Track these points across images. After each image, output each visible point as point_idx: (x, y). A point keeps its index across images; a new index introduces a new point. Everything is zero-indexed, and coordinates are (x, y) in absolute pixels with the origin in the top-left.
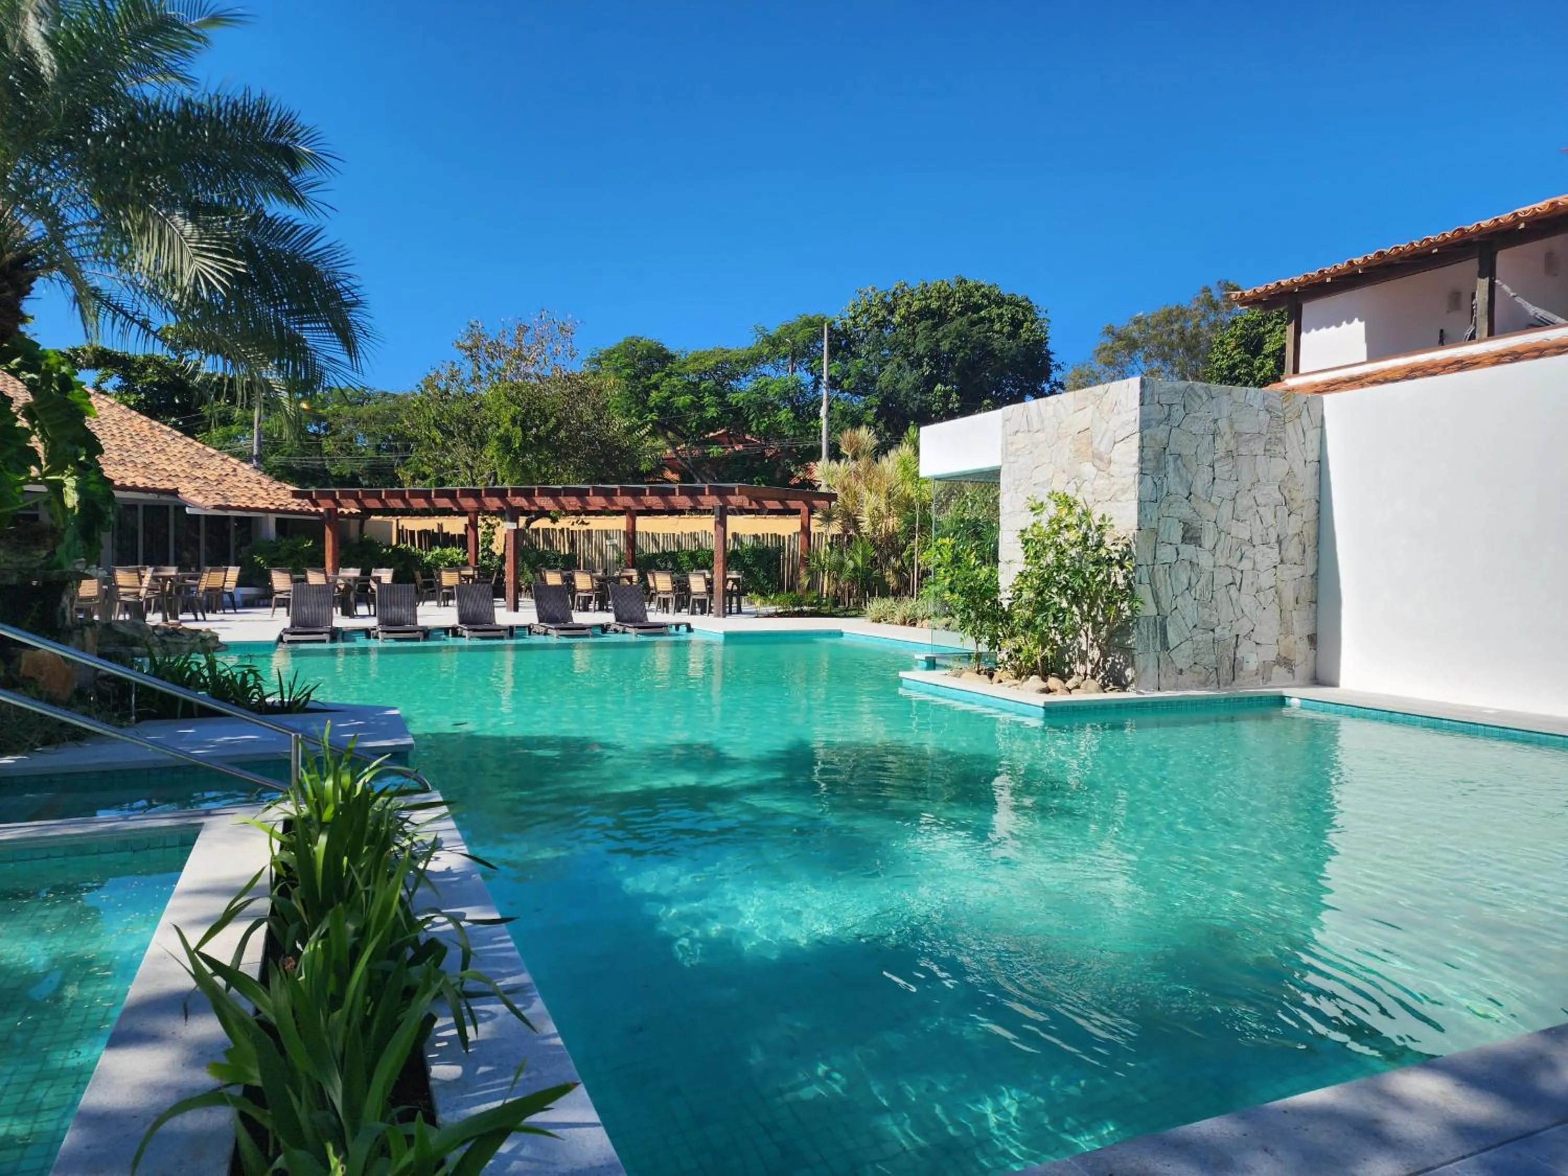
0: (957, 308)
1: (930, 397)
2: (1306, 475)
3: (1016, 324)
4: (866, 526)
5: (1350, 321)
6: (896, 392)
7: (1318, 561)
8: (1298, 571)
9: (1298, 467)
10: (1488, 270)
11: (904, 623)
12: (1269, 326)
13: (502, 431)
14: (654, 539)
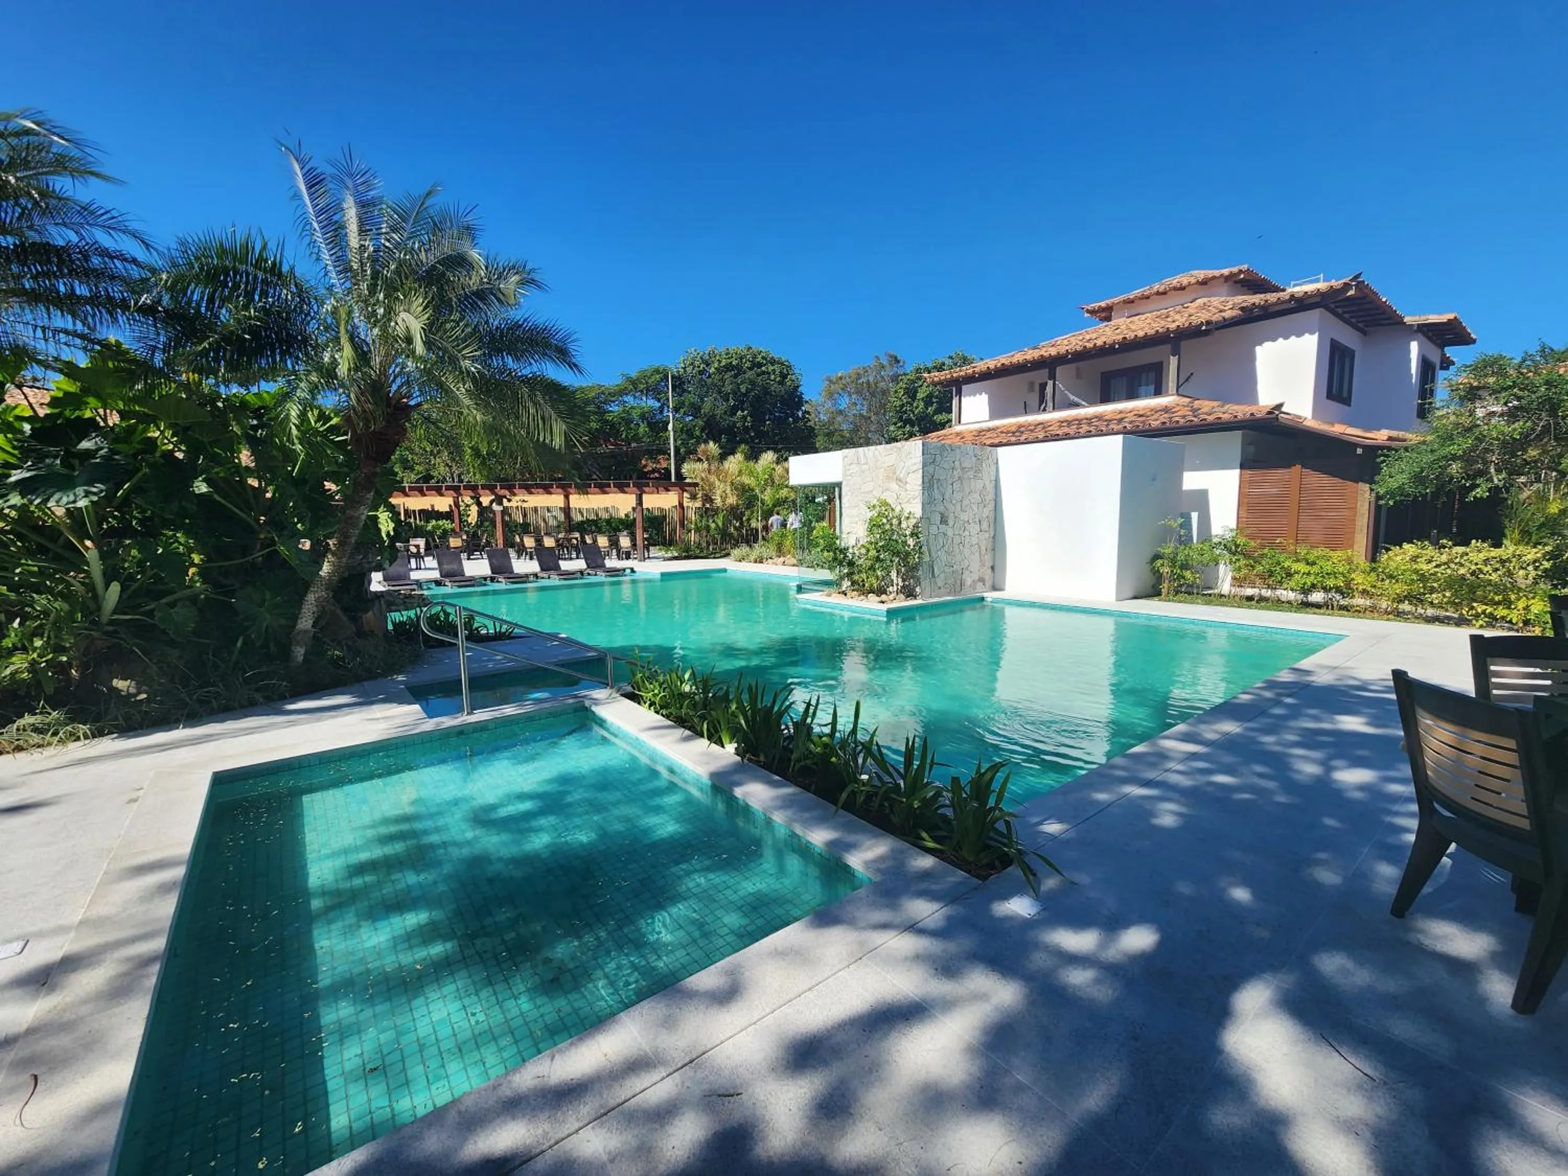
0: (748, 364)
1: (734, 419)
2: (990, 487)
3: (784, 376)
4: (718, 502)
5: (981, 394)
6: (714, 416)
7: (995, 530)
8: (987, 535)
9: (987, 483)
10: (1052, 377)
11: (756, 562)
12: (920, 383)
13: (473, 443)
14: (580, 512)
